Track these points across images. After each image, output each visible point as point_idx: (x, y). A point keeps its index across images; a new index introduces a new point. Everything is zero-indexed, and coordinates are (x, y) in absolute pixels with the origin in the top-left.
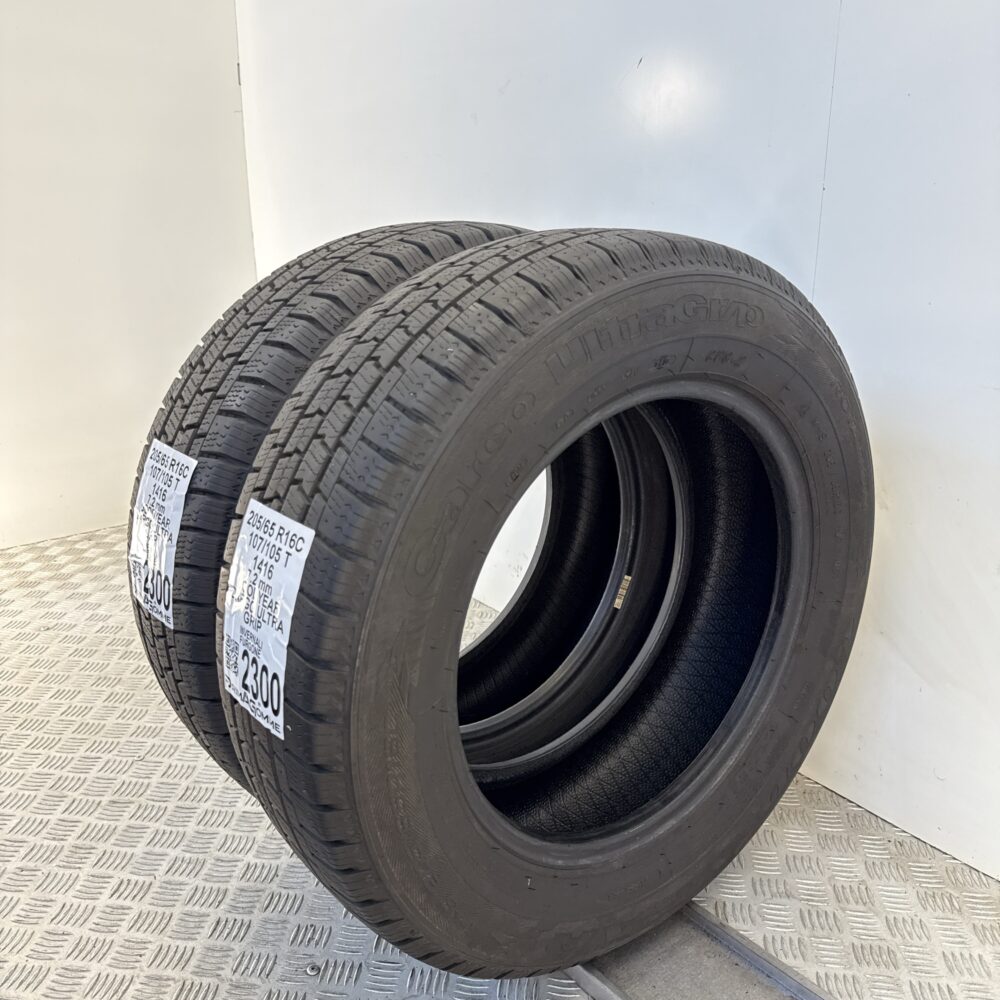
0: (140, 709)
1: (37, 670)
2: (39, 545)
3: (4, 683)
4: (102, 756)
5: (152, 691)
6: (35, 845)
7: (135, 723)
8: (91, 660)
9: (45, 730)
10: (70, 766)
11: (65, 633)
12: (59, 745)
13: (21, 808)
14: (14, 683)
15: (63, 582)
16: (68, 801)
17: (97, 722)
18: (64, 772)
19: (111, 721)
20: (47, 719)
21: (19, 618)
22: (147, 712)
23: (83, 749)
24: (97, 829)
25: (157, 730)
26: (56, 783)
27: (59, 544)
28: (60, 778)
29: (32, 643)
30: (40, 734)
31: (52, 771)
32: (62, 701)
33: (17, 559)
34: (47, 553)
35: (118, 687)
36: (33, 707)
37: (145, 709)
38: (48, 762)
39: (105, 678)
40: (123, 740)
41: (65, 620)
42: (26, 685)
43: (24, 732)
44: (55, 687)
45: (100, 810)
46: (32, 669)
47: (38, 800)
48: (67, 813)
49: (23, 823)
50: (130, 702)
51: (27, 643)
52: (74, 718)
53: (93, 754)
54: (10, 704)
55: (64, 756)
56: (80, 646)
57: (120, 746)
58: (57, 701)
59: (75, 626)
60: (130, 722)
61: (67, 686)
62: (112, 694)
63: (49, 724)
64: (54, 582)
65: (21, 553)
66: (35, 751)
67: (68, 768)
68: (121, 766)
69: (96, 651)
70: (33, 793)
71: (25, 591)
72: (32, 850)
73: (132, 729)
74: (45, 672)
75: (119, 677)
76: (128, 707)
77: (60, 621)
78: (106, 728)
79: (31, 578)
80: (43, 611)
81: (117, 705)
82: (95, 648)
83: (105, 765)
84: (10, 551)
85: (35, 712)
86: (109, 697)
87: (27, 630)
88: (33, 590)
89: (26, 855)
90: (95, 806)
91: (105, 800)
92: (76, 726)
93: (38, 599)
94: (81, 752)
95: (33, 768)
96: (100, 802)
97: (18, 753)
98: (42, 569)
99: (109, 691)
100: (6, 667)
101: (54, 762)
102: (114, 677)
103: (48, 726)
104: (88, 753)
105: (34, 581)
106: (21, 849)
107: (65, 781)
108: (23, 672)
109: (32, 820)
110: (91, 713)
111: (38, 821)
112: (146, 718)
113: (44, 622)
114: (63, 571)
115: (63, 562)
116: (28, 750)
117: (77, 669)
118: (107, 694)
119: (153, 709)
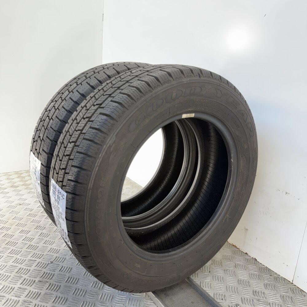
0: (52, 240)
1: (15, 221)
2: (19, 172)
3: (2, 225)
4: (37, 260)
5: (57, 233)
6: (8, 299)
7: (50, 247)
8: (35, 219)
9: (16, 246)
10: (24, 263)
11: (26, 207)
12: (21, 254)
13: (4, 281)
14: (6, 225)
15: (27, 187)
16: (23, 279)
17: (35, 245)
18: (22, 266)
19: (41, 245)
20: (17, 242)
21: (10, 199)
22: (54, 242)
23: (30, 256)
24: (33, 293)
25: (58, 251)
26: (19, 270)
27: (26, 172)
28: (20, 269)
29: (14, 210)
30: (14, 248)
31: (17, 265)
32: (23, 235)
33: (11, 177)
34: (22, 175)
35: (44, 230)
36: (12, 236)
37: (54, 241)
38: (16, 261)
39: (40, 226)
40: (45, 254)
41: (26, 202)
42: (11, 227)
43: (8, 247)
44: (21, 228)
45: (34, 284)
46: (13, 220)
47: (11, 278)
48: (22, 285)
49: (5, 288)
50: (48, 237)
51: (12, 210)
52: (27, 242)
53: (34, 259)
54: (4, 234)
55: (22, 258)
56: (31, 213)
57: (44, 256)
58: (21, 234)
59: (30, 204)
60: (48, 246)
61: (25, 229)
62: (42, 233)
63: (17, 244)
64: (24, 187)
65: (13, 174)
66: (11, 255)
67: (23, 264)
68: (44, 265)
69: (37, 215)
70: (9, 274)
71: (13, 189)
72: (7, 301)
73: (49, 249)
74: (18, 222)
75: (44, 226)
76: (47, 239)
77: (25, 202)
78: (39, 248)
79: (15, 184)
80: (19, 197)
81: (43, 238)
82: (36, 214)
83: (38, 264)
84: (9, 174)
85: (13, 238)
86: (41, 234)
87: (13, 204)
88: (16, 189)
89: (5, 303)
90: (33, 282)
91: (37, 280)
92: (28, 246)
93: (18, 193)
94: (29, 258)
95: (10, 263)
96: (35, 281)
97: (5, 255)
98: (20, 181)
99: (41, 232)
100: (4, 219)
101: (19, 261)
102: (43, 226)
103: (17, 245)
104: (31, 258)
105: (17, 185)
106: (3, 300)
107: (22, 270)
108: (10, 221)
109: (8, 286)
110: (33, 241)
111: (10, 287)
112: (54, 245)
113: (19, 202)
114: (27, 183)
115: (27, 179)
116: (9, 255)
117: (30, 222)
118: (40, 233)
119: (57, 240)
